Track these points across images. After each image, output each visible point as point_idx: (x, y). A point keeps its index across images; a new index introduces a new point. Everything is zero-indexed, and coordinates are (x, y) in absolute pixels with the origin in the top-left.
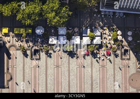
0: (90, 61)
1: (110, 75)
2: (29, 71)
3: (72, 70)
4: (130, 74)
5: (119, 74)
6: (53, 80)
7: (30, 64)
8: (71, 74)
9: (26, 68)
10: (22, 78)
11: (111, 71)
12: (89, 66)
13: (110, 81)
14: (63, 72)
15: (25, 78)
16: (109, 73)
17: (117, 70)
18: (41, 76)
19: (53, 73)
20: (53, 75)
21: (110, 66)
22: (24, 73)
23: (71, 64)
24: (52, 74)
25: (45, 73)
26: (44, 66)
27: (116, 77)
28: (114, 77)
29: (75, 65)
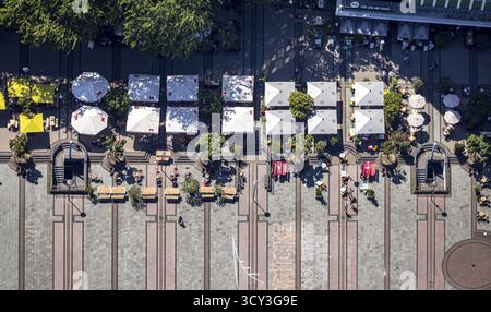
0: (292, 198)
1: (368, 246)
2: (42, 234)
3: (218, 230)
4: (447, 244)
5: (404, 245)
6: (142, 265)
7: (48, 210)
8: (214, 243)
9: (32, 224)
10: (15, 258)
11: (374, 235)
12: (288, 216)
13: (371, 267)
14: (184, 238)
15: (29, 259)
16: (364, 241)
17: (397, 231)
18: (95, 251)
19: (142, 240)
20: (141, 248)
21: (371, 216)
22: (22, 240)
23: (215, 211)
24: (139, 245)
25: (109, 240)
26: (104, 219)
27: (393, 254)
28: (387, 255)
29: (233, 214)
